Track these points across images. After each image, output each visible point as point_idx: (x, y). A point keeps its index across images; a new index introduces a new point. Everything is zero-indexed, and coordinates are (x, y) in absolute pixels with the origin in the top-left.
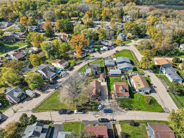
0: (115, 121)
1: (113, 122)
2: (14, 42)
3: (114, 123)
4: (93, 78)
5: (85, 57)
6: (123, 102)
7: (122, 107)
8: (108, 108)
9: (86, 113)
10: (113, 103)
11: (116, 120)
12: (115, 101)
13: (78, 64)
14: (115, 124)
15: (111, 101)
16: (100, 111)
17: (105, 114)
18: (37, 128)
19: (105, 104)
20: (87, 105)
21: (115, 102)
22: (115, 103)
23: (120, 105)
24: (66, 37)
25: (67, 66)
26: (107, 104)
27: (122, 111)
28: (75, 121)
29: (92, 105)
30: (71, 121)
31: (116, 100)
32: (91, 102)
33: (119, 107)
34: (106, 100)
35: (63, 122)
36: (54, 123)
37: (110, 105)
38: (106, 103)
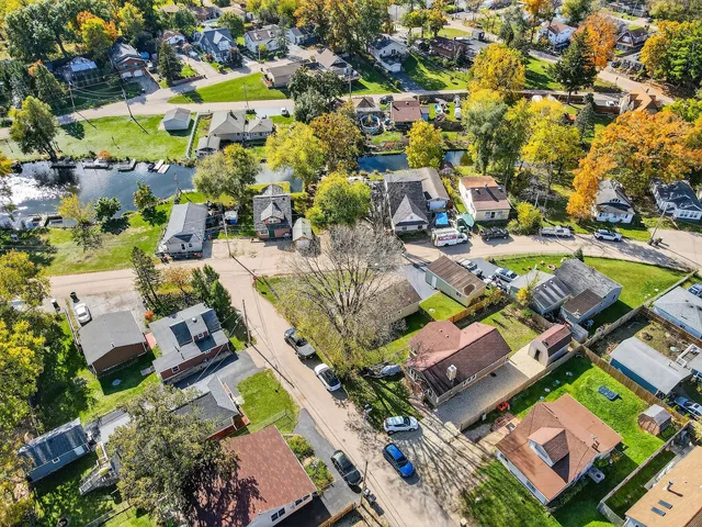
0: (372, 511)
1: (367, 505)
2: (449, 67)
3: (364, 513)
4: (521, 320)
5: (620, 224)
6: (498, 492)
7: (470, 503)
8: (420, 452)
9: (339, 402)
10: (454, 458)
11: (380, 512)
12: (479, 460)
13: (544, 235)
14: (361, 518)
15: (463, 443)
16: (381, 437)
17: (380, 457)
18: (195, 322)
19: (426, 432)
20: (377, 380)
21: (472, 462)
22: (465, 463)
23: (471, 490)
24: (635, 108)
25: (497, 217)
26: (434, 439)
27: (445, 515)
28: (290, 392)
29: (389, 393)
30: (283, 382)
31: (484, 459)
32: (399, 386)
33: (454, 491)
34: (448, 423)
35: (267, 365)
36: (250, 350)
37: (441, 453)
38: (438, 434)
